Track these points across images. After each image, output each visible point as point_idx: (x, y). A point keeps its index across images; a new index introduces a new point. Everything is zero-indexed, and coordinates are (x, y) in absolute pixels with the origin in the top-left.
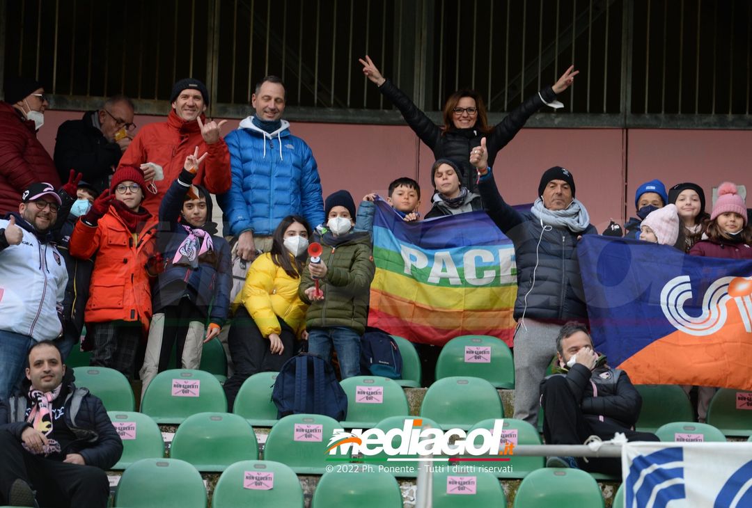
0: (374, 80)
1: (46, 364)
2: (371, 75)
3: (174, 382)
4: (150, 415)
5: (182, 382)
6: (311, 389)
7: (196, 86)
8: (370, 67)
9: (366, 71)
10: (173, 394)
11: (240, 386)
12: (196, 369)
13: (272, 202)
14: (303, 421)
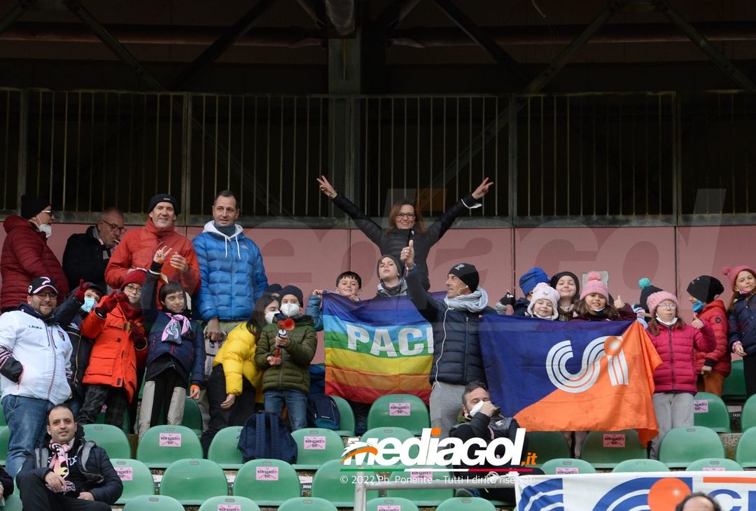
0: (328, 194)
1: (62, 422)
2: (326, 190)
3: (161, 435)
4: (142, 462)
5: (167, 435)
6: (268, 439)
7: (169, 199)
8: (325, 184)
9: (323, 188)
10: (160, 445)
11: (213, 437)
12: (179, 425)
13: (234, 294)
14: (263, 465)
